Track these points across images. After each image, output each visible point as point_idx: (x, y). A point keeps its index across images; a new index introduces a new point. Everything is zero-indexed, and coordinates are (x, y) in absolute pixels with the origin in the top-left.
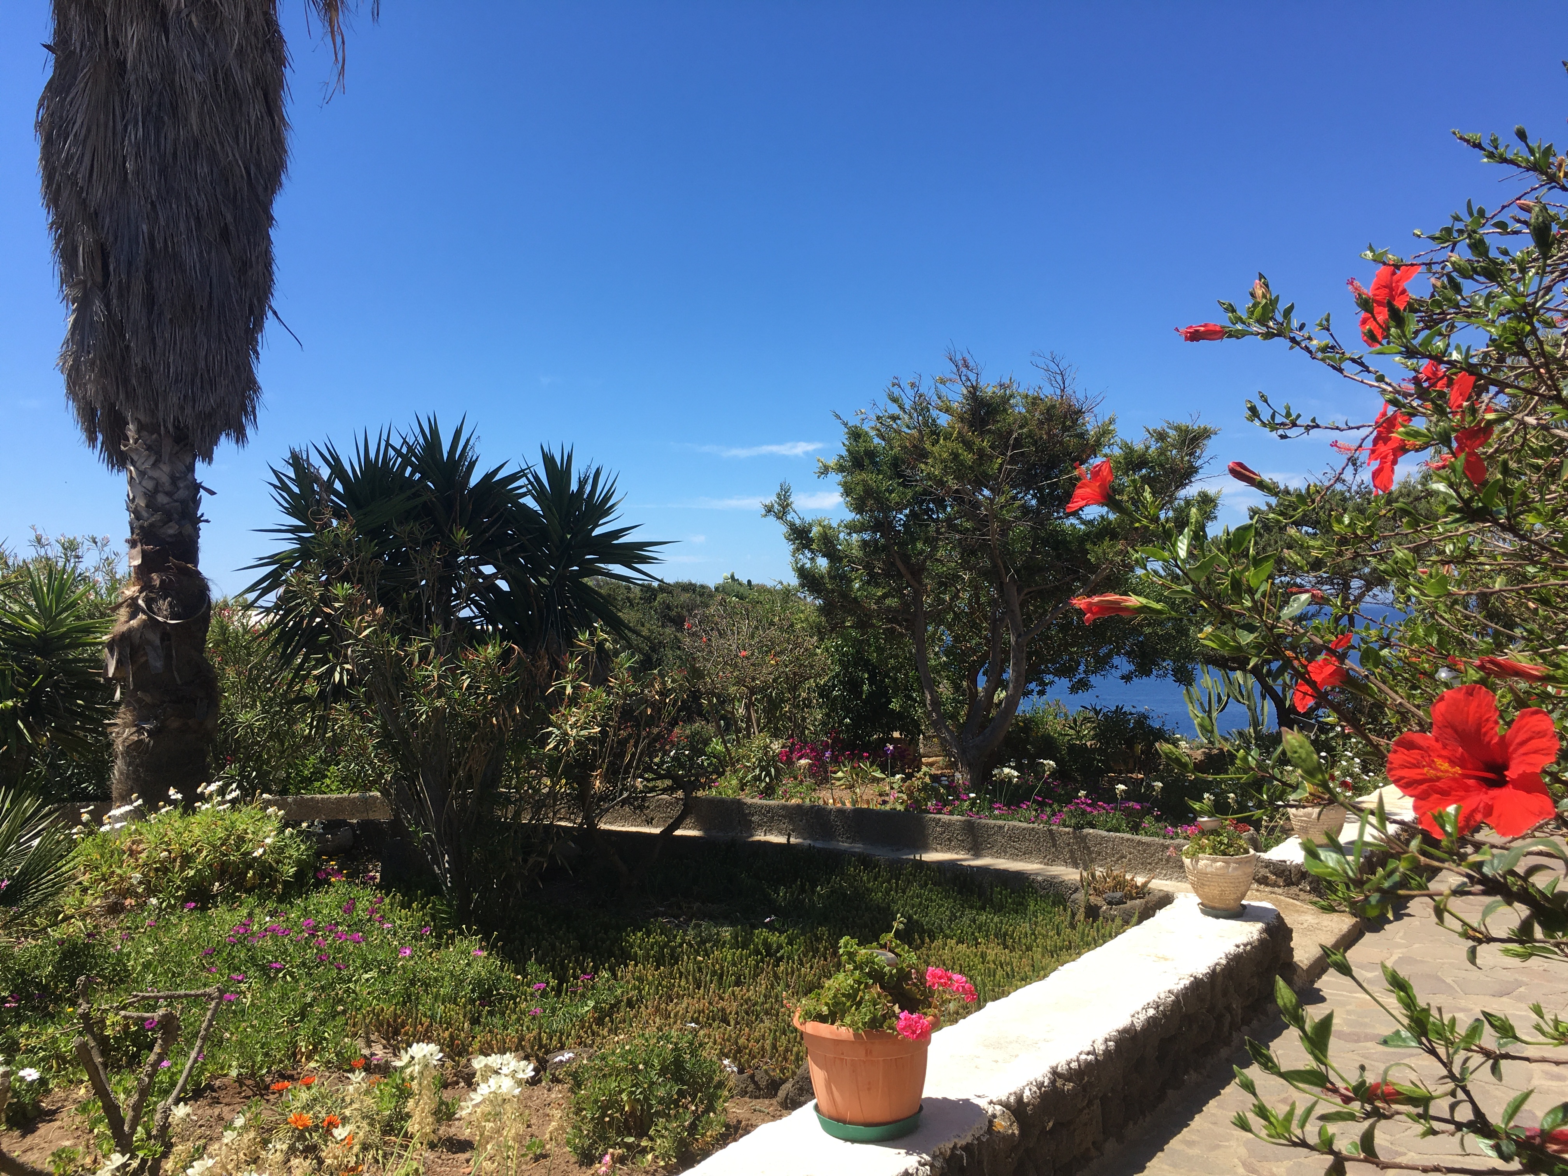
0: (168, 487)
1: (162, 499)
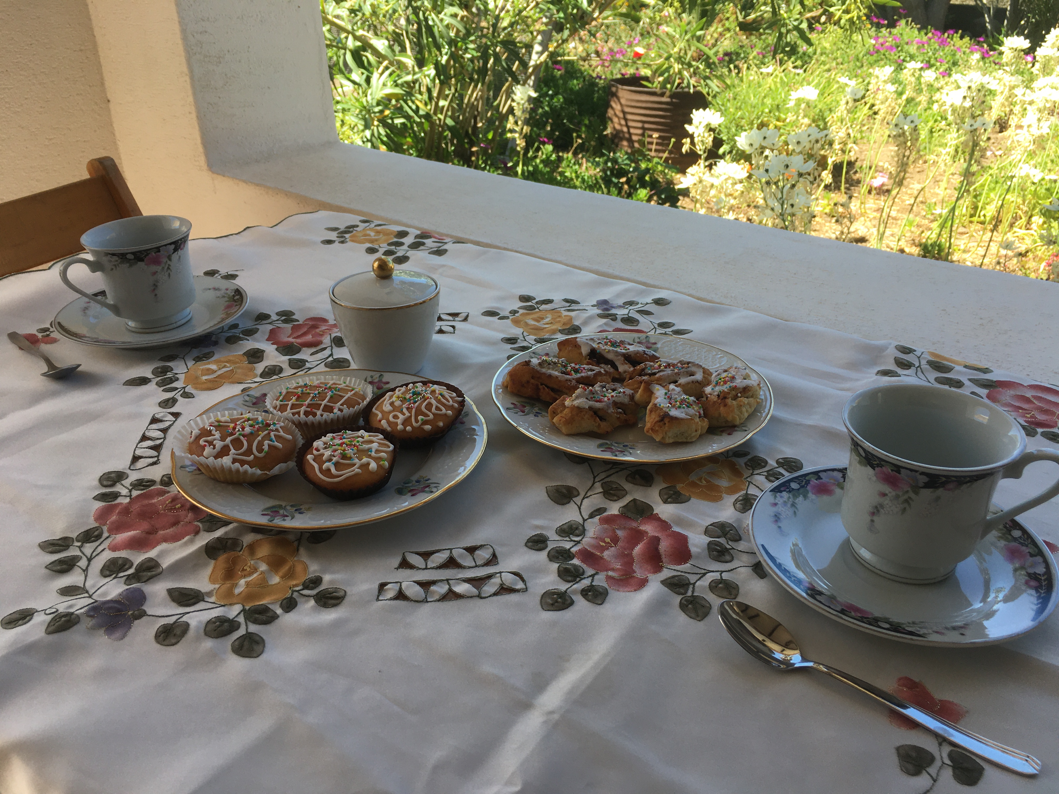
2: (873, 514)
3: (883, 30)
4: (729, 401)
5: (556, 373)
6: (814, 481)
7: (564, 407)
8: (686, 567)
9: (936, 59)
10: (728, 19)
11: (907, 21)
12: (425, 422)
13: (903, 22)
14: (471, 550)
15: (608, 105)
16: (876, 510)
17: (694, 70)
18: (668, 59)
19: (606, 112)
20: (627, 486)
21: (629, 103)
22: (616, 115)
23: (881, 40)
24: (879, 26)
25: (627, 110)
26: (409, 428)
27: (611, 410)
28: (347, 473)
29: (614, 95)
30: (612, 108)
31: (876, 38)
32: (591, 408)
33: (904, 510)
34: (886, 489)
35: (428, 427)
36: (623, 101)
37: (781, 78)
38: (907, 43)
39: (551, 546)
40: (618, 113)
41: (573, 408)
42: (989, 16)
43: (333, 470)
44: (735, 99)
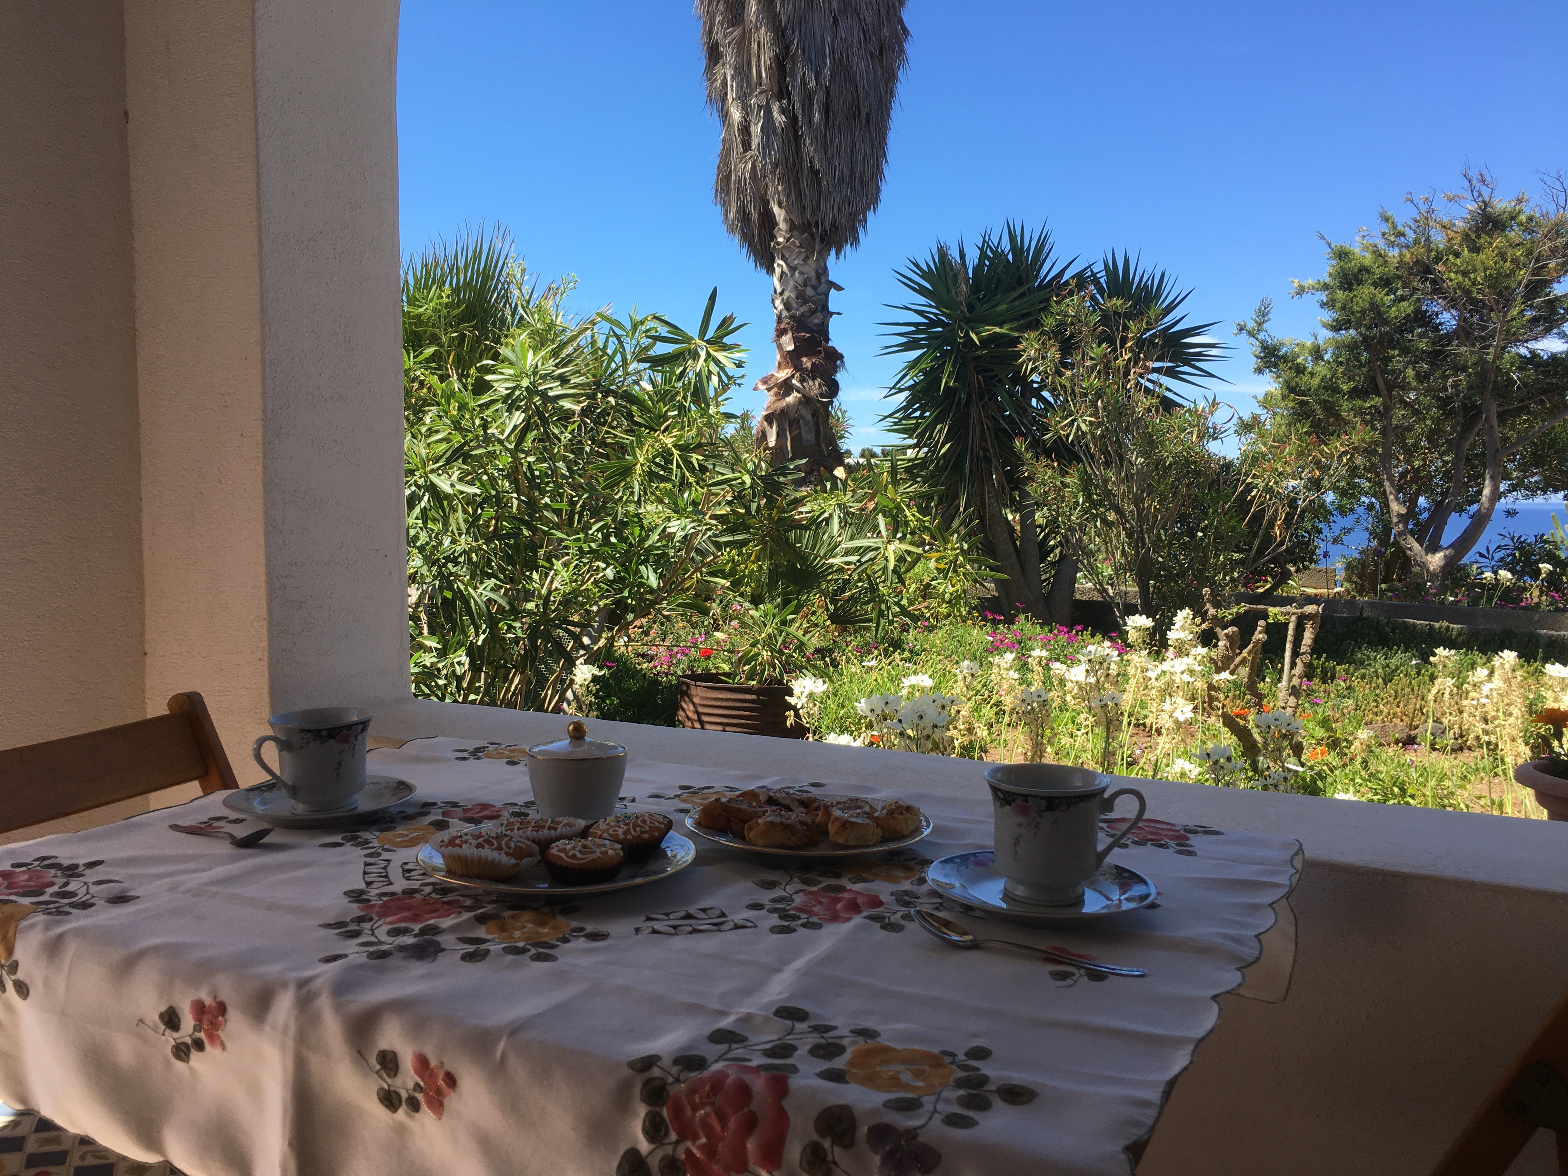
0: (814, 281)
1: (810, 292)
2: (1015, 845)
3: (1001, 626)
4: (896, 815)
5: (744, 807)
6: (972, 858)
7: (758, 824)
8: (881, 909)
9: (1065, 656)
10: (814, 613)
11: (1027, 617)
12: (643, 832)
13: (1022, 617)
14: (704, 910)
15: (678, 707)
16: (1017, 841)
17: (787, 658)
18: (754, 645)
19: (675, 714)
20: (821, 879)
21: (705, 702)
22: (688, 717)
23: (998, 637)
24: (995, 622)
25: (701, 710)
26: (629, 837)
27: (798, 826)
28: (591, 857)
29: (686, 694)
30: (684, 710)
31: (994, 634)
32: (782, 823)
33: (1035, 834)
34: (1021, 819)
35: (646, 836)
36: (696, 700)
37: (888, 672)
38: (1030, 639)
39: (767, 907)
40: (690, 715)
41: (766, 823)
42: (1119, 610)
43: (578, 855)
44: (836, 695)
